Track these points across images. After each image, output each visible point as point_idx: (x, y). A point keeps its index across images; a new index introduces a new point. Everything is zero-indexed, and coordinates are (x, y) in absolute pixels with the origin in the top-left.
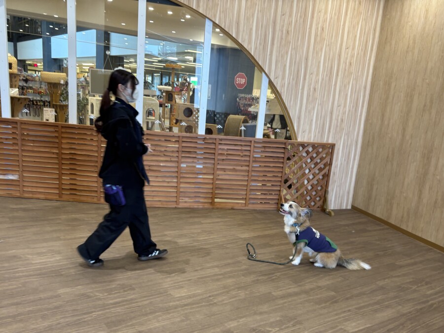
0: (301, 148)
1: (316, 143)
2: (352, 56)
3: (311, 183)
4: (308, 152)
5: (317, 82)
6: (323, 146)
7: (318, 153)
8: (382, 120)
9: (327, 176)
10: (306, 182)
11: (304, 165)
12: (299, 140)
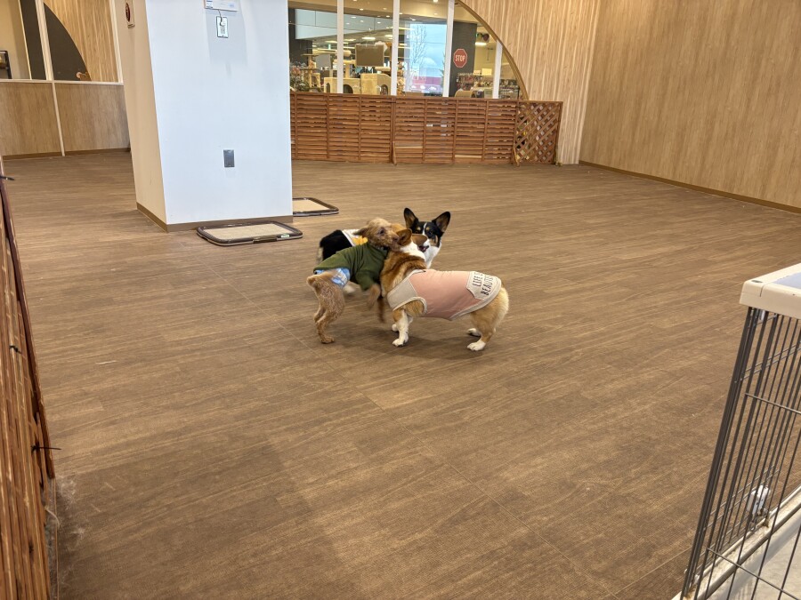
0: (532, 107)
1: (546, 102)
2: (577, 21)
3: (542, 139)
4: (539, 111)
5: (545, 46)
6: (552, 104)
7: (548, 111)
8: (604, 78)
9: (556, 132)
10: (537, 138)
11: (535, 123)
12: (530, 99)
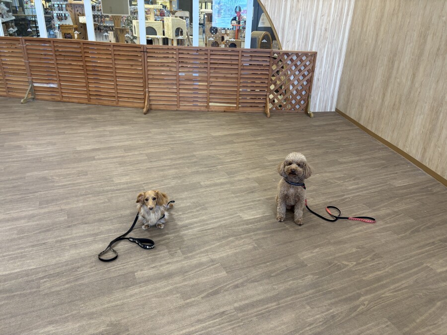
0: (286, 57)
1: (300, 52)
3: (295, 88)
4: (292, 60)
6: (306, 54)
7: (301, 61)
9: (310, 81)
10: (291, 88)
11: (289, 73)
12: (284, 49)
